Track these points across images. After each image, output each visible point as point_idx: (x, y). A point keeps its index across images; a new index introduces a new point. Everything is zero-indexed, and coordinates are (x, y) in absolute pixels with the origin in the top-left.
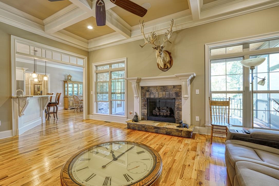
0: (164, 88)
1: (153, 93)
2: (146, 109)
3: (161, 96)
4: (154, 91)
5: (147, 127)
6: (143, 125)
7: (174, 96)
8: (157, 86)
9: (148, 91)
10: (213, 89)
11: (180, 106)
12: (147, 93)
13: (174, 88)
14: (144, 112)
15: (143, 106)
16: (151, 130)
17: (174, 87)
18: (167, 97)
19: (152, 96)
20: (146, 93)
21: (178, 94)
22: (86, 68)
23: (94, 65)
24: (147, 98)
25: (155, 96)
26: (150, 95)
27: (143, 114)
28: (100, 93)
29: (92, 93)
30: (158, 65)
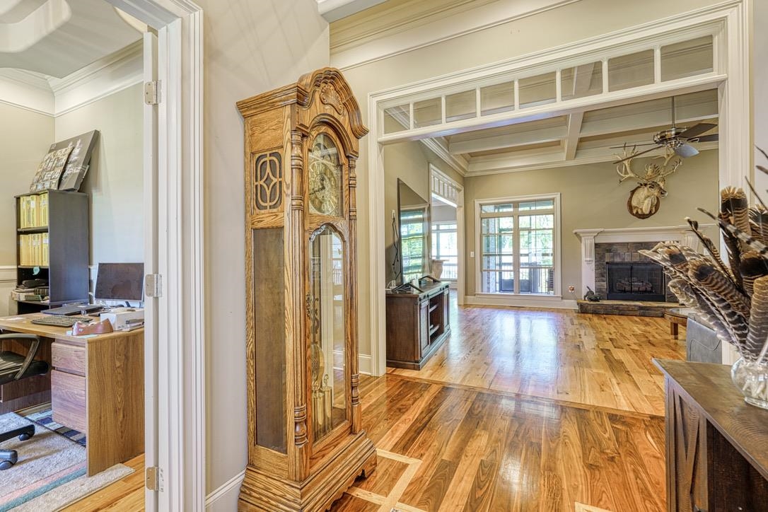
1: (619, 254)
2: (604, 281)
3: (636, 259)
4: (621, 251)
8: (628, 243)
9: (609, 251)
12: (607, 254)
14: (602, 285)
15: (599, 276)
16: (630, 313)
19: (617, 260)
20: (604, 254)
22: (462, 209)
23: (477, 203)
24: (607, 263)
25: (624, 259)
26: (613, 257)
27: (599, 290)
28: (500, 255)
29: (472, 254)
30: (631, 208)
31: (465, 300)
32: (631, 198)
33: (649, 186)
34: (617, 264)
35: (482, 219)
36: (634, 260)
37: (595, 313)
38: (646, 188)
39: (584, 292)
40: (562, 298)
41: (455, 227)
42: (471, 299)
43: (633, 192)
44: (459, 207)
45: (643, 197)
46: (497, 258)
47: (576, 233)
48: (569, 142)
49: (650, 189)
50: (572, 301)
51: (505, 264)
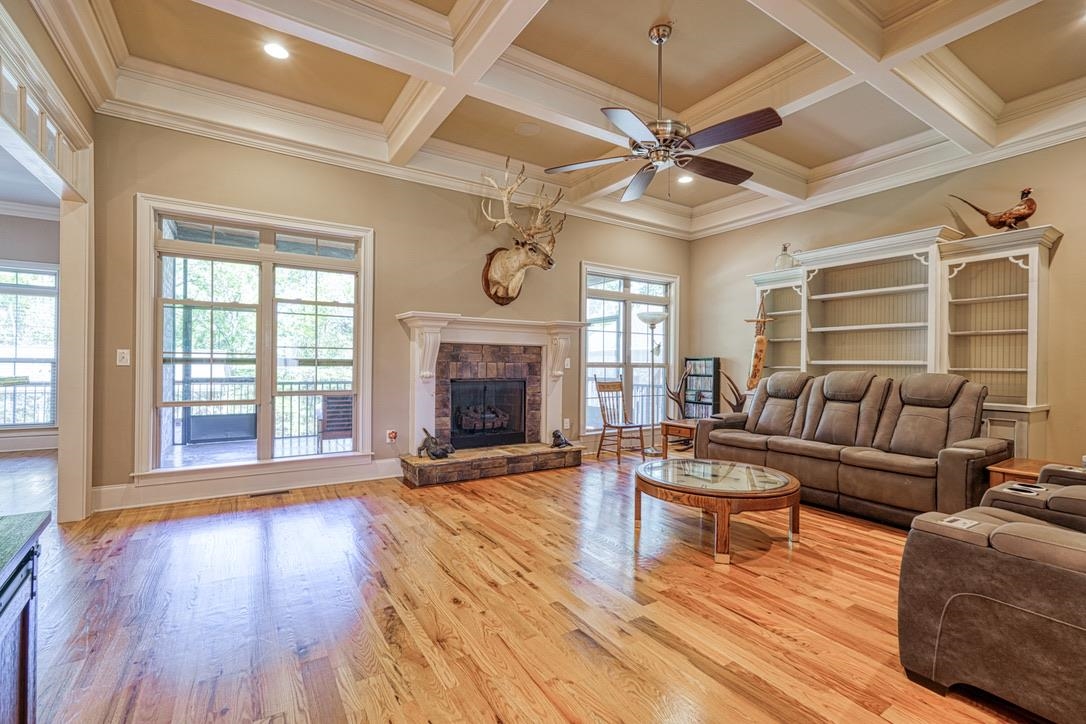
0: (500, 352)
1: (470, 363)
2: (446, 415)
3: (492, 374)
4: (473, 358)
5: (488, 464)
6: (475, 461)
7: (525, 374)
8: (482, 345)
9: (455, 358)
10: (591, 359)
11: (537, 398)
12: (453, 365)
13: (524, 352)
14: (444, 423)
16: (497, 471)
17: (526, 349)
18: (508, 376)
19: (467, 375)
20: (449, 363)
21: (534, 369)
22: (86, 211)
23: (146, 205)
24: (452, 381)
25: (476, 374)
26: (460, 370)
27: (439, 432)
28: (187, 361)
29: (123, 357)
30: (487, 283)
31: (92, 500)
32: (488, 265)
33: (528, 247)
34: (466, 382)
35: (160, 255)
36: (491, 376)
37: (444, 482)
38: (522, 250)
39: (417, 440)
40: (373, 458)
41: (48, 281)
42: (113, 496)
43: (491, 256)
44: (73, 196)
45: (516, 265)
46: (179, 368)
47: (400, 320)
48: (445, 91)
49: (530, 253)
50: (393, 460)
51: (198, 381)
